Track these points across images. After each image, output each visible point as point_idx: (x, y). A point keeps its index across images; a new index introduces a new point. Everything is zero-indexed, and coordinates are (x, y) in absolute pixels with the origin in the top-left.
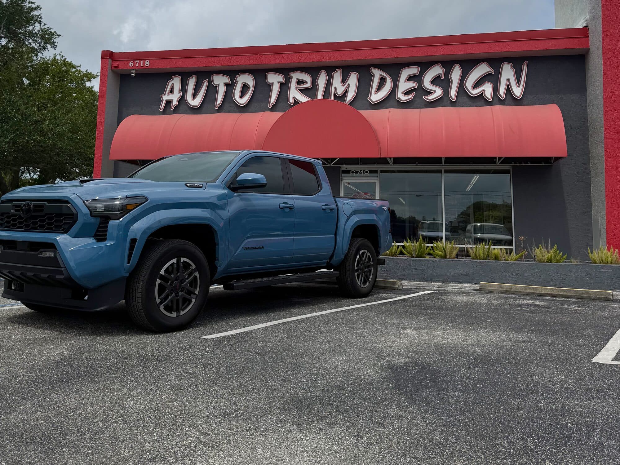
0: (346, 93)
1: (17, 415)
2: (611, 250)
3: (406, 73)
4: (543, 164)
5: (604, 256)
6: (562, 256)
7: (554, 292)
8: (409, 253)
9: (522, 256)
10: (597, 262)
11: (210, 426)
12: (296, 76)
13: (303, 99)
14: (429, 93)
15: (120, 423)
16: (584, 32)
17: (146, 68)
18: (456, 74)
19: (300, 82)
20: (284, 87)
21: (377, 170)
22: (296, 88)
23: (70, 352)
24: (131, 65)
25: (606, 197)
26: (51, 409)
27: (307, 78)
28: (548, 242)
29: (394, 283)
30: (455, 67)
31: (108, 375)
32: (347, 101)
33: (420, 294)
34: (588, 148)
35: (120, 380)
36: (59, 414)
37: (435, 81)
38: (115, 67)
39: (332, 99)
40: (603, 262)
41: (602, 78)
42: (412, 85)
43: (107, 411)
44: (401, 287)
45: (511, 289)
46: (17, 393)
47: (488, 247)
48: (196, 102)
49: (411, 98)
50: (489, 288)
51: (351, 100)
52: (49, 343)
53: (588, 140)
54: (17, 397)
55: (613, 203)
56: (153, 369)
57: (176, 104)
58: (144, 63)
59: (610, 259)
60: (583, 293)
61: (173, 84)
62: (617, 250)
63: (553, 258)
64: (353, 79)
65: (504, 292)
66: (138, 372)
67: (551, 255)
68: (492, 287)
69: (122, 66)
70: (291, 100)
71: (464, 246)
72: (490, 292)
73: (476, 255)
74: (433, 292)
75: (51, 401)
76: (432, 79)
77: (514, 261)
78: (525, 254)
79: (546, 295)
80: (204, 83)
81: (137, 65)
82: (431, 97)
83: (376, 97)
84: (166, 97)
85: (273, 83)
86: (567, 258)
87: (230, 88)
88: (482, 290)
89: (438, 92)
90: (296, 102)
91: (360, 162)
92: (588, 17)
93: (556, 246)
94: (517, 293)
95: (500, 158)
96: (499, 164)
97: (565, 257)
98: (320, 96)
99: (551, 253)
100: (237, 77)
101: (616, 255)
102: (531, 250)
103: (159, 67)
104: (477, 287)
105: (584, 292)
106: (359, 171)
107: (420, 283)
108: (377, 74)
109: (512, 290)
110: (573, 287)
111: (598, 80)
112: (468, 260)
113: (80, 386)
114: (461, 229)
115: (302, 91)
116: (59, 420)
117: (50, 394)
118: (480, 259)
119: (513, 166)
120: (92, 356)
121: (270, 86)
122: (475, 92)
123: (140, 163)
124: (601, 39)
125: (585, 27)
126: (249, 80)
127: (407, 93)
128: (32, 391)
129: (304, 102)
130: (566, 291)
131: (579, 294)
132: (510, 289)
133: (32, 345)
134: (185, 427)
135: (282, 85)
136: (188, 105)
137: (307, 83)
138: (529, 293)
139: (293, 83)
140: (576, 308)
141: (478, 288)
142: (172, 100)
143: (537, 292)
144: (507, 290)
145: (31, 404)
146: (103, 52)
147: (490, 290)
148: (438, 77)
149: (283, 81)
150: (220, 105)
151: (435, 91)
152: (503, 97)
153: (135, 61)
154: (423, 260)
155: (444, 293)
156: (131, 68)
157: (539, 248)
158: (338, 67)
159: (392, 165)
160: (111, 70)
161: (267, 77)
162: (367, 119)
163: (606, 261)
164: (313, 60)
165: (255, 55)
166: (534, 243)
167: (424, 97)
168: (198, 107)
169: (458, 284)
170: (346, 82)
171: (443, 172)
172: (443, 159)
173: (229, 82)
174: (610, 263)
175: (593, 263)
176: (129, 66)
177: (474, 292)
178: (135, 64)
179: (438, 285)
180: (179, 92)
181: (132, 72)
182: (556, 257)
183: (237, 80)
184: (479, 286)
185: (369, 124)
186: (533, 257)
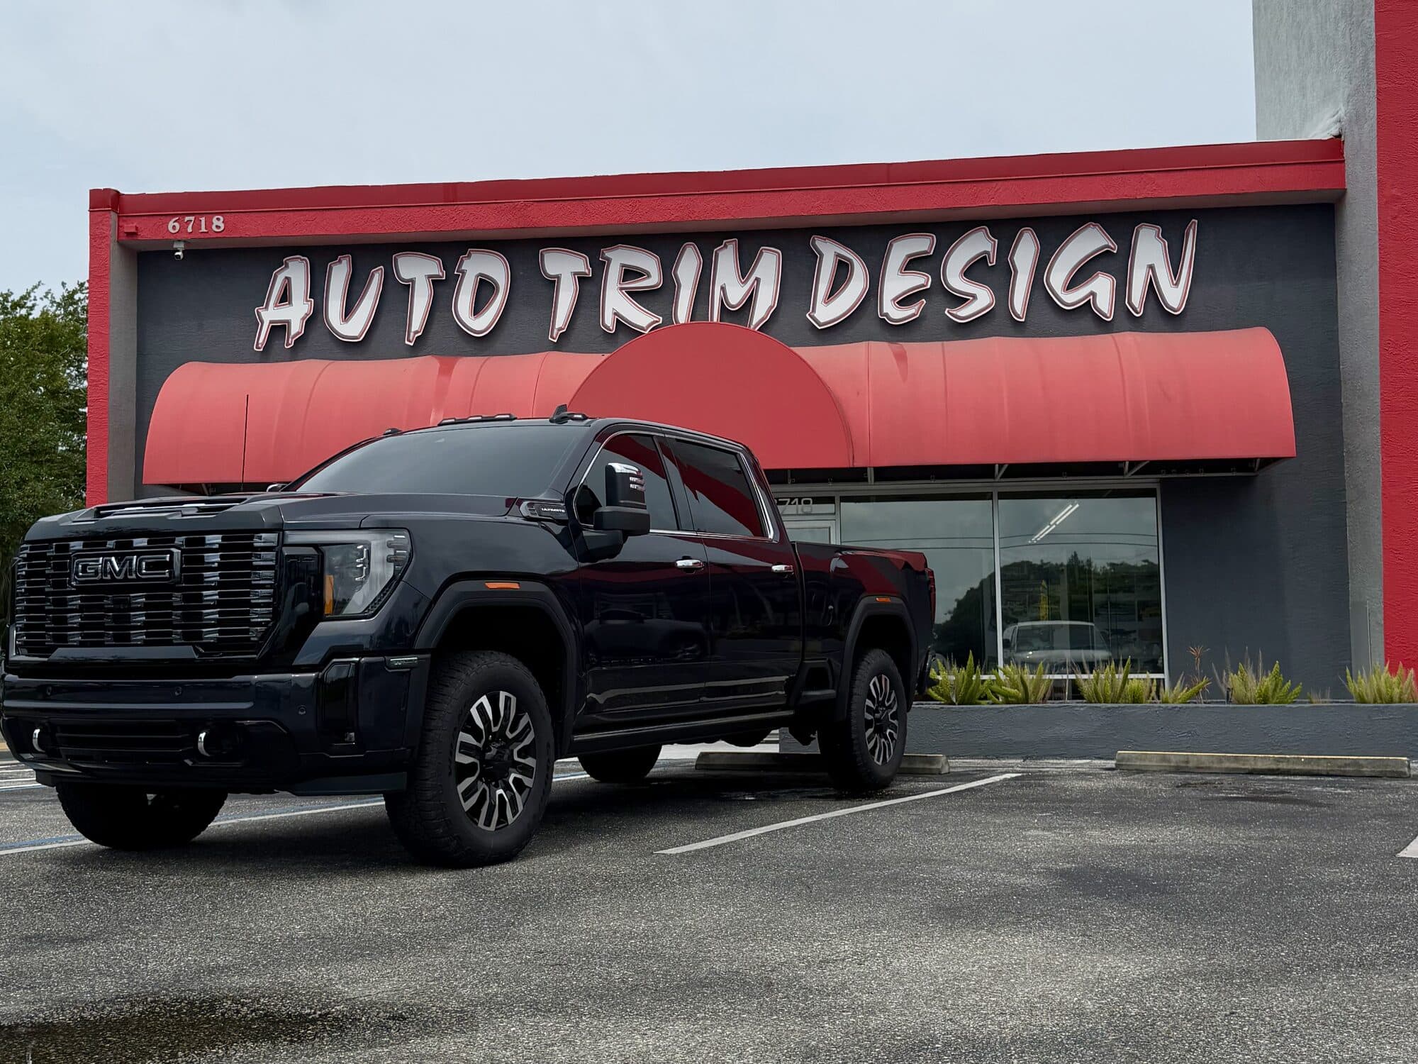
0: (750, 301)
2: (1399, 672)
3: (901, 250)
5: (1384, 684)
6: (1290, 690)
7: (1283, 766)
8: (942, 695)
9: (1198, 693)
10: (1370, 698)
12: (619, 258)
13: (641, 318)
14: (960, 301)
16: (1333, 149)
17: (215, 236)
18: (1025, 253)
19: (630, 273)
20: (590, 287)
21: (834, 497)
22: (621, 289)
24: (174, 227)
25: (1384, 548)
27: (648, 262)
28: (1258, 658)
29: (931, 761)
30: (1021, 235)
32: (754, 323)
33: (997, 778)
34: (1341, 433)
37: (974, 270)
38: (129, 234)
39: (715, 320)
40: (1381, 699)
41: (1376, 267)
42: (918, 280)
44: (947, 768)
45: (1187, 762)
47: (1122, 675)
48: (354, 328)
49: (914, 315)
50: (1138, 763)
51: (763, 319)
53: (1341, 414)
55: (1400, 564)
57: (298, 333)
58: (209, 224)
59: (1397, 691)
60: (1346, 765)
61: (287, 278)
62: (1412, 671)
63: (1270, 693)
64: (769, 265)
65: (1172, 769)
67: (1267, 688)
68: (1144, 760)
69: (148, 233)
70: (609, 321)
71: (1065, 677)
72: (1139, 771)
73: (1096, 692)
74: (1020, 775)
76: (966, 266)
77: (1182, 704)
78: (1203, 689)
79: (1264, 771)
80: (373, 275)
81: (190, 230)
82: (965, 312)
83: (826, 312)
84: (270, 314)
85: (558, 277)
86: (1302, 695)
87: (443, 289)
88: (1123, 767)
89: (983, 298)
90: (621, 326)
91: (792, 477)
92: (1342, 113)
93: (1277, 666)
94: (1200, 770)
95: (1133, 464)
96: (1134, 475)
97: (1297, 690)
98: (683, 312)
99: (1267, 682)
100: (462, 261)
101: (1410, 683)
102: (1221, 677)
103: (250, 233)
104: (1112, 763)
105: (1348, 762)
106: (789, 500)
107: (973, 761)
108: (829, 252)
109: (1190, 765)
111: (1366, 270)
112: (1080, 706)
115: (635, 295)
118: (1105, 702)
119: (1162, 481)
121: (552, 284)
122: (1072, 298)
123: (208, 490)
124: (1376, 172)
125: (1336, 137)
126: (496, 268)
127: (904, 301)
130: (1308, 761)
131: (1339, 766)
132: (1183, 762)
135: (582, 280)
136: (332, 335)
137: (649, 276)
138: (1227, 768)
139: (614, 274)
140: (1340, 791)
141: (1113, 765)
142: (288, 322)
143: (1246, 767)
144: (1178, 766)
146: (94, 194)
147: (1141, 768)
148: (981, 261)
149: (587, 271)
150: (420, 334)
151: (974, 297)
152: (1138, 310)
153: (184, 218)
154: (977, 710)
155: (1044, 776)
156: (172, 237)
157: (1239, 672)
158: (728, 234)
159: (873, 483)
160: (116, 243)
161: (543, 260)
162: (816, 370)
163: (1388, 697)
164: (666, 219)
165: (511, 204)
166: (1228, 660)
167: (948, 312)
168: (360, 340)
169: (1062, 761)
170: (751, 274)
171: (995, 496)
172: (997, 466)
173: (441, 274)
174: (1397, 700)
175: (1358, 703)
176: (168, 230)
177: (1107, 772)
178: (184, 226)
179: (1017, 764)
180: (307, 301)
181: (175, 246)
182: (1278, 690)
183: (463, 268)
184: (1114, 762)
185: (823, 384)
186: (1225, 692)
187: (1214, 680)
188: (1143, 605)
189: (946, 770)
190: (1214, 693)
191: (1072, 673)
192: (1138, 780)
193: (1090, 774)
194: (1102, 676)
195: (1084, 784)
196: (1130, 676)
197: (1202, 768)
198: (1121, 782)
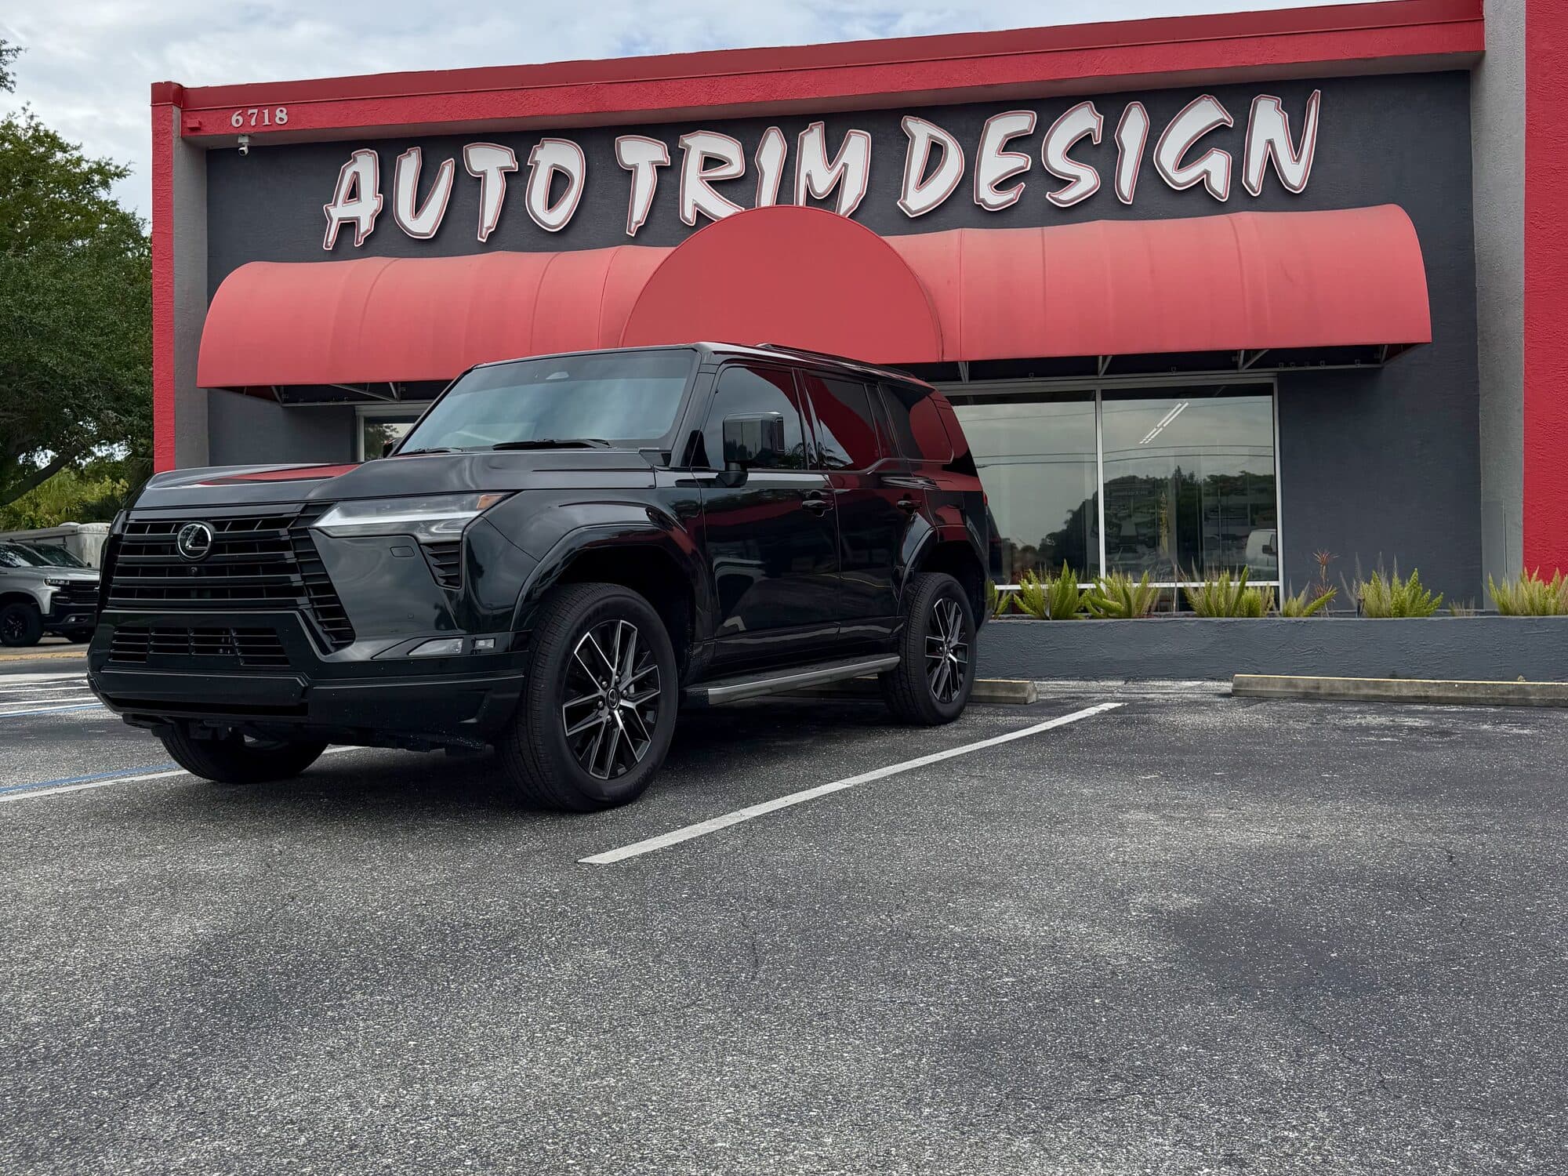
0: (837, 188)
1: (125, 1156)
3: (1002, 127)
4: (1359, 366)
5: (1535, 594)
6: (1431, 600)
7: (1432, 693)
8: (1034, 609)
9: (1323, 603)
10: (1520, 609)
11: (760, 1155)
12: (699, 144)
13: (721, 208)
14: (1063, 183)
15: (469, 1162)
16: (1471, 10)
17: (279, 128)
18: (1134, 127)
19: (710, 161)
20: (669, 175)
22: (701, 178)
23: (214, 928)
24: (237, 121)
25: (1525, 443)
26: (230, 1125)
27: (728, 148)
28: (1393, 566)
29: (1016, 688)
30: (1129, 110)
31: (359, 997)
32: (842, 212)
33: (1092, 711)
34: (1475, 319)
35: (405, 1010)
36: (260, 1144)
37: (1079, 150)
38: (193, 129)
39: (801, 204)
40: (1535, 610)
41: (1523, 132)
42: (1018, 161)
43: (411, 1122)
44: (1034, 696)
45: (1318, 688)
46: (102, 1076)
47: (1238, 584)
48: (425, 224)
49: (1013, 200)
50: (1259, 689)
51: (852, 207)
52: (140, 902)
53: (1476, 299)
54: (104, 1088)
55: (1543, 460)
56: (489, 969)
57: (368, 231)
58: (272, 116)
59: (1552, 601)
60: (1509, 692)
61: (356, 174)
63: (1408, 605)
64: (857, 148)
65: (1300, 696)
66: (448, 982)
67: (1403, 598)
68: (1266, 685)
69: (212, 128)
70: (689, 214)
71: (1172, 585)
72: (1262, 698)
73: (1208, 605)
74: (1120, 705)
75: (219, 1098)
76: (1070, 143)
77: (1307, 616)
78: (1329, 599)
79: (1411, 700)
80: (443, 168)
81: (253, 123)
82: (1068, 196)
83: (918, 199)
84: (339, 211)
85: (635, 167)
86: (1443, 605)
87: (518, 180)
88: (1241, 694)
89: (1087, 180)
90: (702, 217)
93: (1416, 573)
94: (1334, 697)
95: (1249, 353)
96: (1249, 368)
97: (1437, 600)
98: (767, 197)
99: (1404, 592)
100: (535, 151)
102: (1350, 587)
103: (317, 125)
104: (1227, 686)
105: (1511, 688)
107: (1068, 683)
108: (921, 132)
109: (1322, 691)
110: (1462, 677)
111: (1510, 137)
112: (1189, 620)
113: (289, 1040)
114: (1143, 542)
115: (714, 184)
116: (268, 1163)
117: (207, 1072)
118: (1218, 616)
119: (1279, 375)
120: (287, 938)
121: (629, 174)
122: (1183, 178)
123: (280, 395)
124: (1524, 25)
126: (566, 156)
127: (1002, 186)
128: (144, 1065)
129: (724, 216)
130: (1464, 687)
131: (1501, 694)
132: (1314, 688)
133: (92, 913)
134: (683, 1164)
135: (660, 169)
136: (401, 232)
137: (731, 164)
138: (1366, 696)
139: (693, 164)
140: (1515, 731)
141: (1230, 690)
142: (358, 219)
143: (1388, 694)
144: (1307, 693)
145: (159, 1112)
146: (156, 87)
147: (1262, 695)
148: (1086, 139)
149: (665, 160)
150: (493, 229)
151: (1078, 178)
152: (1256, 189)
153: (247, 111)
154: (1073, 626)
155: (1148, 706)
156: (235, 132)
157: (1372, 582)
158: (814, 117)
159: (967, 382)
160: (180, 139)
161: (619, 148)
162: (904, 258)
163: (1540, 609)
164: (746, 99)
165: (583, 87)
166: (1358, 568)
167: (1049, 196)
168: (431, 236)
169: (1169, 683)
170: (839, 159)
171: (1099, 396)
172: (1101, 358)
173: (513, 165)
174: (1552, 611)
175: (1502, 614)
176: (231, 124)
177: (1223, 700)
178: (247, 121)
179: (1118, 687)
180: (376, 196)
181: (240, 141)
182: (1417, 602)
183: (536, 159)
184: (1231, 684)
185: (911, 272)
186: (1355, 604)
187: (1341, 590)
188: (1256, 509)
189: (1033, 698)
190: (1342, 604)
191: (1180, 581)
192: (1262, 712)
193: (1202, 704)
194: (1215, 584)
195: (1197, 719)
196: (1248, 584)
197: (1335, 695)
198: (1242, 716)
